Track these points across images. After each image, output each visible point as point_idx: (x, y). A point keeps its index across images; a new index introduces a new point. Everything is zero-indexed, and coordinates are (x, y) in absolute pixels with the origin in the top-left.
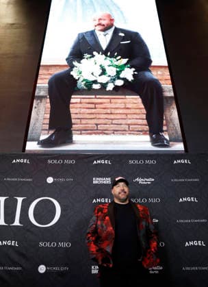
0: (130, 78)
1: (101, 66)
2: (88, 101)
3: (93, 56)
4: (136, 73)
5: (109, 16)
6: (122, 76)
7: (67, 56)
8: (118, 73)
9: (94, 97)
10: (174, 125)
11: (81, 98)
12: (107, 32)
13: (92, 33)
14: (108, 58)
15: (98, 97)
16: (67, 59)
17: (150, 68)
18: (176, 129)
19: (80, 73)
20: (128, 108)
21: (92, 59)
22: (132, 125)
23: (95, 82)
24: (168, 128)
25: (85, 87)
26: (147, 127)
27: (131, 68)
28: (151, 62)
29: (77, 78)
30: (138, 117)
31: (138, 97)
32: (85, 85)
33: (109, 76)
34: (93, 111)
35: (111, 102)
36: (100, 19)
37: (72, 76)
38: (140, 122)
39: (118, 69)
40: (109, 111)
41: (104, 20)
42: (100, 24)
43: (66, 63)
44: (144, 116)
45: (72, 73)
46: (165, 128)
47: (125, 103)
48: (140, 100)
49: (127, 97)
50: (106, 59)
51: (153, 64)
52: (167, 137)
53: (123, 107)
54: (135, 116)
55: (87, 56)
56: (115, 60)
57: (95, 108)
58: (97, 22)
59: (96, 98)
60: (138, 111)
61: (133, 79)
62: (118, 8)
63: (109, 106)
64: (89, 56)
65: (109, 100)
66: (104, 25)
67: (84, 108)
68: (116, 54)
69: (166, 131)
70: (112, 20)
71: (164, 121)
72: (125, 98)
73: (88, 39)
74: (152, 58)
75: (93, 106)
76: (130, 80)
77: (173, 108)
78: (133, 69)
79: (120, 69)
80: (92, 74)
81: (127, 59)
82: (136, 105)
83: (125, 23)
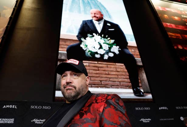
0: (117, 52)
1: (99, 43)
2: (93, 65)
3: (93, 36)
4: (120, 49)
5: (100, 12)
6: (112, 50)
7: (77, 34)
8: (110, 48)
9: (97, 62)
10: (145, 83)
11: (89, 63)
12: (100, 22)
13: (91, 21)
14: (103, 38)
15: (99, 63)
16: (77, 36)
17: (127, 47)
18: (146, 86)
19: (87, 46)
20: (118, 71)
21: (93, 37)
22: (122, 82)
23: (97, 53)
24: (142, 84)
25: (90, 56)
26: (131, 84)
27: (117, 46)
28: (127, 43)
29: (85, 50)
30: (125, 77)
31: (123, 64)
32: (90, 54)
33: (105, 50)
34: (98, 72)
35: (107, 67)
36: (95, 14)
37: (82, 48)
38: (126, 80)
39: (109, 46)
40: (107, 73)
41: (98, 14)
42: (95, 17)
43: (76, 39)
44: (128, 77)
45: (81, 46)
46: (140, 85)
47: (116, 68)
48: (124, 67)
49: (117, 64)
50: (101, 39)
51: (128, 45)
52: (142, 90)
53: (115, 70)
54: (123, 77)
55: (89, 35)
56: (106, 39)
57: (98, 70)
58: (93, 15)
59: (98, 63)
60: (124, 73)
61: (118, 53)
62: (105, 8)
63: (106, 69)
64: (91, 36)
65: (106, 65)
66: (97, 17)
67: (91, 70)
68: (107, 36)
69: (141, 86)
70: (102, 15)
71: (139, 80)
72: (116, 65)
73: (89, 24)
74: (128, 41)
75: (97, 68)
76: (117, 53)
77: (143, 73)
78: (118, 47)
79: (111, 46)
80: (94, 47)
81: (114, 40)
82: (122, 69)
83: (110, 18)
